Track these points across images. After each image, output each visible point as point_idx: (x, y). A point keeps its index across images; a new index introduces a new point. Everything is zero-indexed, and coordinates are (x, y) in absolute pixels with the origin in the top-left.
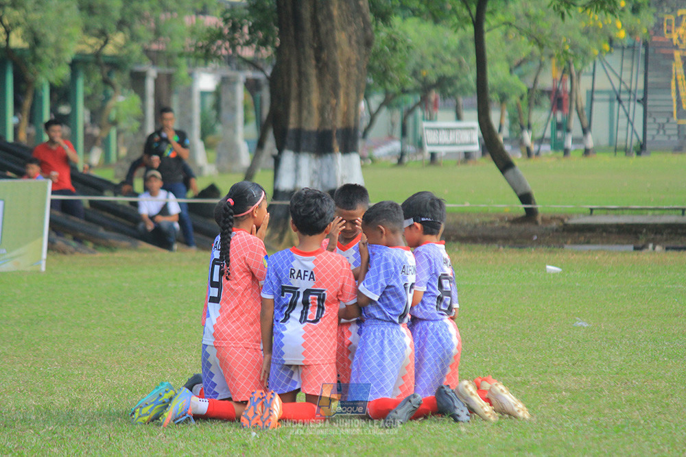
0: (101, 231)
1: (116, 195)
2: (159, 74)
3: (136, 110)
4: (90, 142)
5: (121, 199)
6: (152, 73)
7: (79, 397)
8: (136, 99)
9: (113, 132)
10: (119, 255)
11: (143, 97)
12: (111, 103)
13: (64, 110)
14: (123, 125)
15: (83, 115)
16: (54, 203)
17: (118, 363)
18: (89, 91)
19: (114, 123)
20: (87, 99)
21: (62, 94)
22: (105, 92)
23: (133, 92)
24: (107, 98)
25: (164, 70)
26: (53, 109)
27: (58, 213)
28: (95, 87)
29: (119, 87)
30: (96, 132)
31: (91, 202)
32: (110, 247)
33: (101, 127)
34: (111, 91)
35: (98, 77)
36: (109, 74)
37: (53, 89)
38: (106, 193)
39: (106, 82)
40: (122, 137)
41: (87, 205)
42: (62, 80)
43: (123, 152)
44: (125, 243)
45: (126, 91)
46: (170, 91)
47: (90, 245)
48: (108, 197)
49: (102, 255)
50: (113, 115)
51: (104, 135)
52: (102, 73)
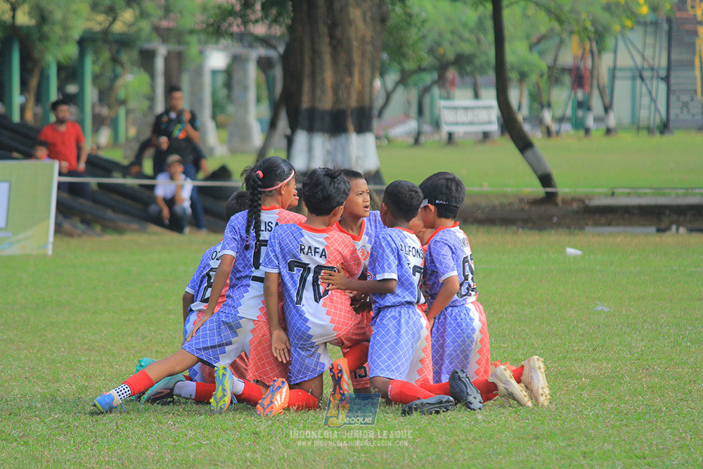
0: (110, 213)
1: (124, 176)
2: (169, 53)
3: (146, 89)
4: (99, 122)
5: (130, 182)
6: (162, 51)
7: (86, 384)
8: (145, 77)
9: (122, 112)
10: (128, 238)
11: (152, 75)
12: (120, 82)
13: (72, 89)
14: (132, 104)
15: (91, 94)
16: (60, 185)
17: (126, 349)
18: (97, 69)
19: (123, 102)
20: (96, 78)
21: (70, 72)
22: (114, 71)
23: (142, 69)
24: (116, 77)
25: (174, 47)
26: (61, 89)
27: (65, 195)
28: (103, 66)
29: (128, 65)
30: (105, 111)
31: (100, 185)
32: (119, 230)
33: (110, 107)
34: (119, 70)
35: (106, 55)
36: (118, 52)
37: (61, 68)
38: (115, 174)
39: (115, 60)
40: (131, 116)
41: (94, 187)
42: (70, 59)
43: (133, 132)
44: (134, 226)
45: (136, 69)
46: (180, 69)
47: (98, 228)
48: (117, 180)
49: (111, 238)
50: (121, 94)
51: (113, 114)
52: (110, 50)
